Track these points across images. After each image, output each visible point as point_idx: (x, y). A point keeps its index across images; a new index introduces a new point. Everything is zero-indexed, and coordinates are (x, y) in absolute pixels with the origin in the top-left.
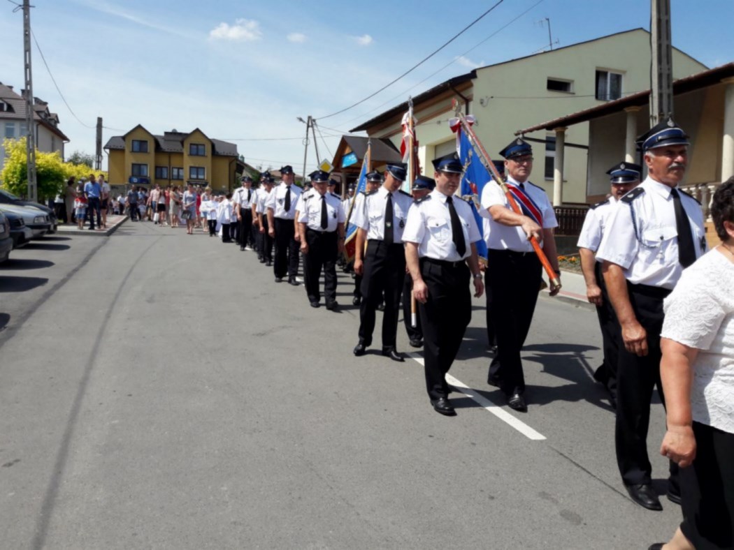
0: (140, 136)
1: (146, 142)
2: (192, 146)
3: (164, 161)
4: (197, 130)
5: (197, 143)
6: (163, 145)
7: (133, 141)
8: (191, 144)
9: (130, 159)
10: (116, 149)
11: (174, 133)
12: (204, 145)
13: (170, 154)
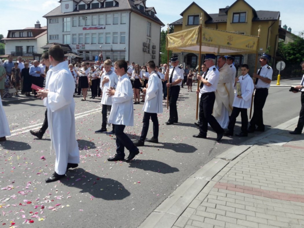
0: (194, 12)
1: (198, 16)
2: (235, 15)
5: (239, 11)
7: (189, 16)
8: (234, 14)
10: (178, 24)
11: (226, 9)
12: (245, 12)
13: (217, 25)
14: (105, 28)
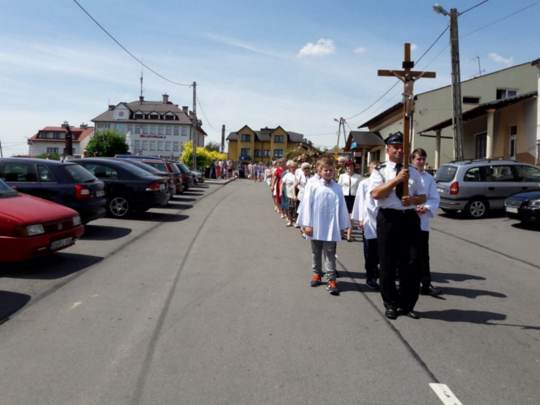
0: (246, 132)
1: (249, 135)
2: (277, 137)
3: (259, 146)
4: (279, 127)
5: (279, 135)
6: (260, 137)
8: (275, 136)
9: (240, 146)
10: (233, 140)
11: (266, 129)
12: (283, 136)
13: (263, 142)
14: (165, 137)
